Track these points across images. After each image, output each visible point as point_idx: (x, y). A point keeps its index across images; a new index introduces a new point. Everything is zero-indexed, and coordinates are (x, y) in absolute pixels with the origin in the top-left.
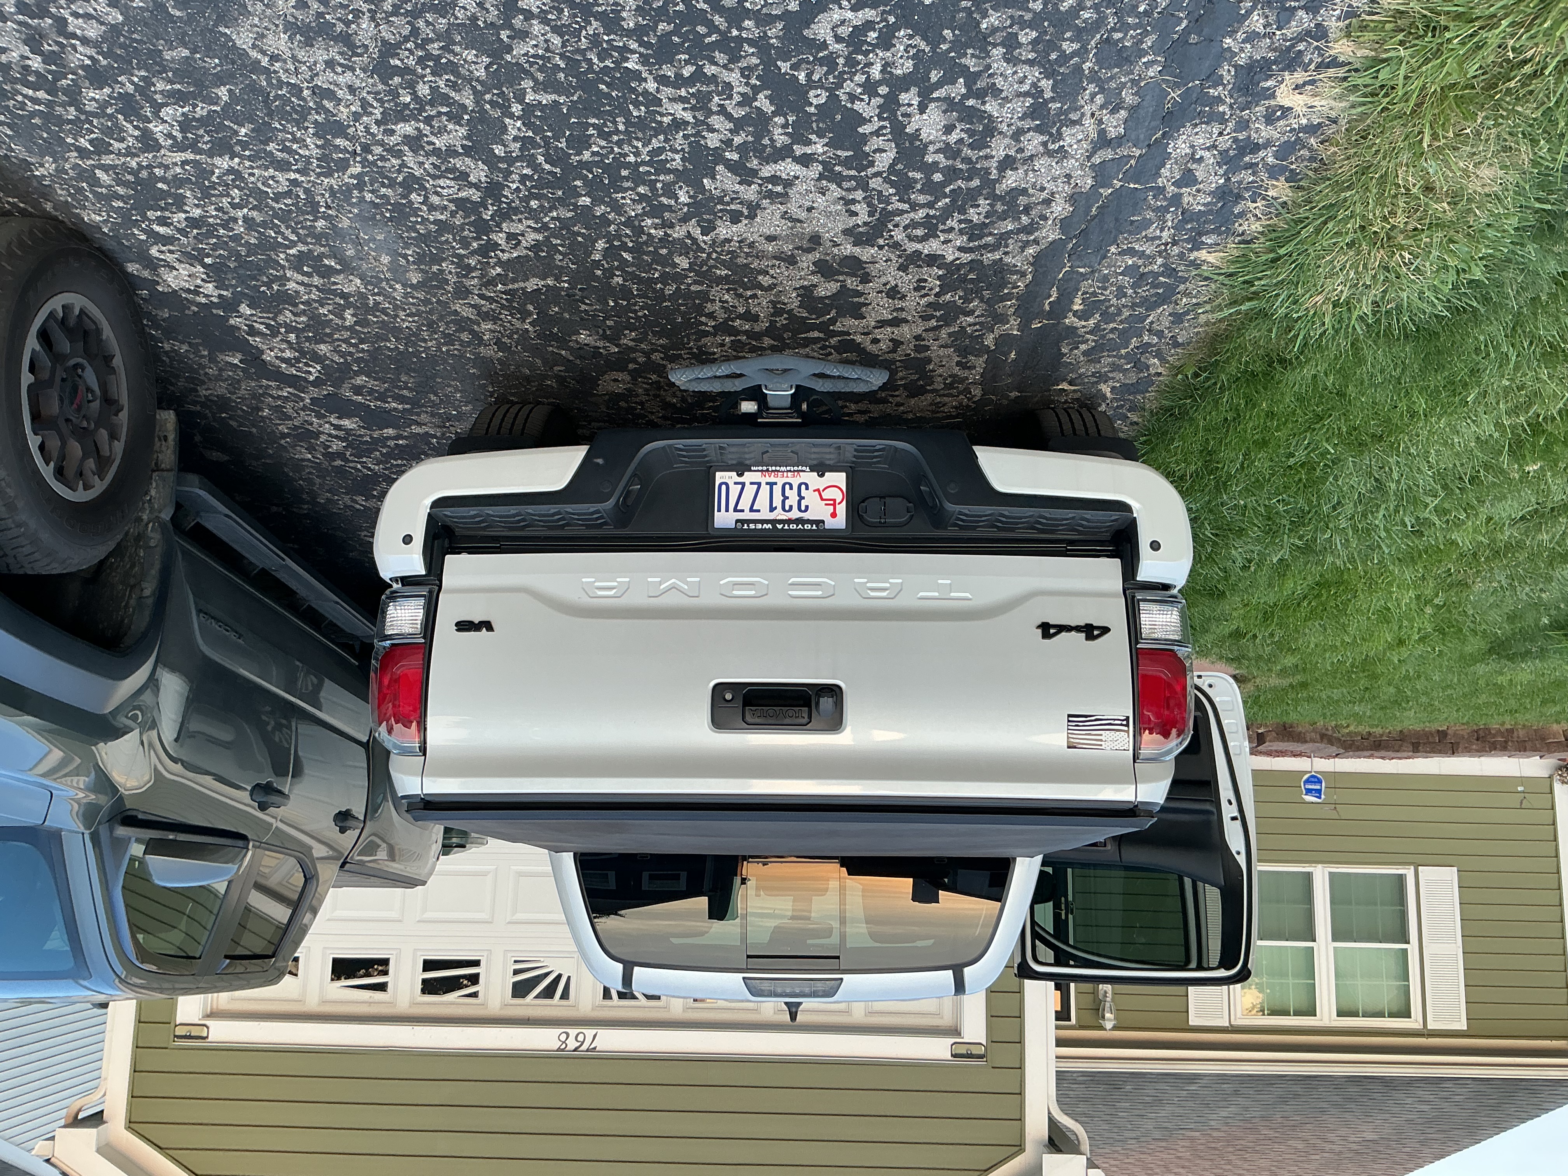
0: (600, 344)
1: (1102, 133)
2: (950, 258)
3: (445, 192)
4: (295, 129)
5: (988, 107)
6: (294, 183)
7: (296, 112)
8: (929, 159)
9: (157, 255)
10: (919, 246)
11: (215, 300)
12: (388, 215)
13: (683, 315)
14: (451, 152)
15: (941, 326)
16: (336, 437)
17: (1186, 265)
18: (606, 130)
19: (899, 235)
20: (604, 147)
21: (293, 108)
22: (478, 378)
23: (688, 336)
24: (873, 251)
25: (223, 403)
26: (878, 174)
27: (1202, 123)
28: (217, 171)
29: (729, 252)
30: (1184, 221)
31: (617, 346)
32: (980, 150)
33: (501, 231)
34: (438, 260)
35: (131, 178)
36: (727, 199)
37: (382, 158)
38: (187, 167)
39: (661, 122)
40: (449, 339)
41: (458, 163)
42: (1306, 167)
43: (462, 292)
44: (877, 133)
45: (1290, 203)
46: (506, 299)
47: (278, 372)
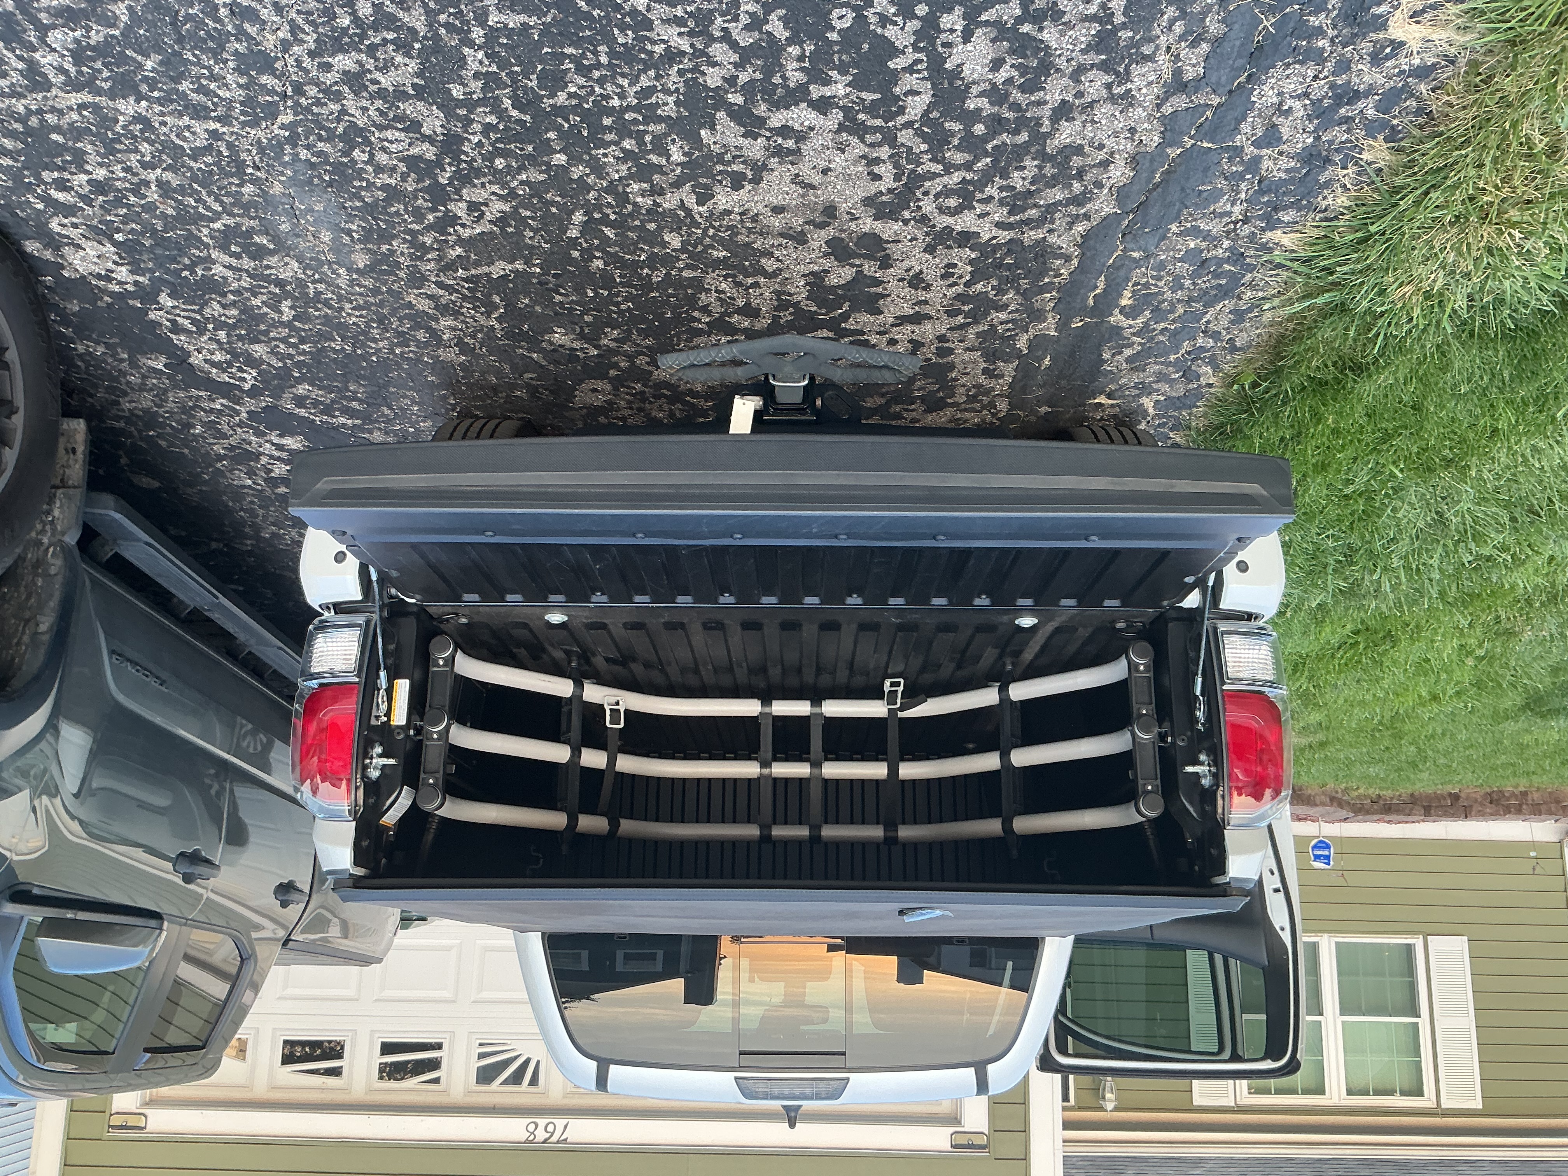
0: (576, 345)
1: (1178, 73)
2: (985, 237)
3: (393, 147)
4: (212, 62)
5: (1045, 35)
6: (214, 135)
7: (212, 38)
8: (971, 104)
9: (58, 229)
10: (949, 221)
11: (130, 288)
12: (327, 178)
13: (674, 308)
14: (400, 94)
15: (969, 324)
16: (279, 459)
17: (1257, 250)
18: (586, 62)
19: (928, 206)
20: (583, 87)
21: (208, 33)
22: (439, 387)
23: (678, 335)
24: (897, 226)
25: (150, 419)
26: (909, 124)
27: (1294, 63)
28: (121, 118)
29: (729, 228)
30: (1261, 192)
31: (597, 347)
32: (1031, 93)
33: (461, 199)
34: (386, 237)
35: (18, 126)
36: (728, 157)
37: (318, 103)
38: (85, 113)
39: (652, 52)
40: (403, 339)
41: (408, 108)
42: (1411, 122)
43: (417, 279)
44: (910, 69)
45: (1386, 170)
46: (468, 289)
47: (209, 378)
